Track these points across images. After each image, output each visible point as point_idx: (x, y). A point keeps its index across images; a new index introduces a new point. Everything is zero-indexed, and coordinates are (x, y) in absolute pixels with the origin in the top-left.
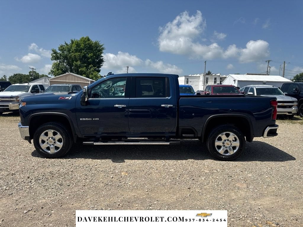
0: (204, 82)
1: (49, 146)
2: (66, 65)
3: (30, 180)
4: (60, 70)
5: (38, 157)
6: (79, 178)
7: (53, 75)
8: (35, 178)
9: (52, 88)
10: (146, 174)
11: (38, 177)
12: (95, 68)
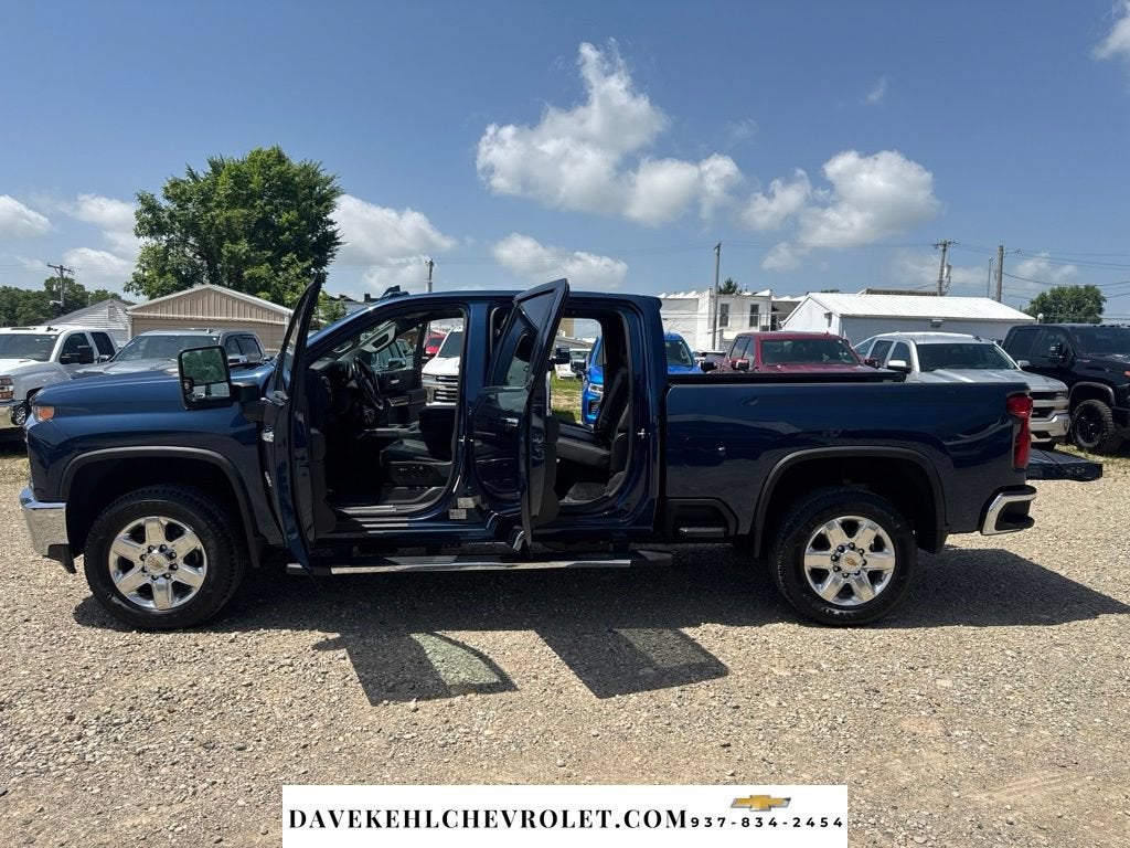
0: (715, 322)
1: (148, 580)
2: (194, 256)
3: (78, 729)
4: (169, 275)
5: (103, 625)
6: (279, 716)
7: (144, 293)
8: (98, 718)
9: (144, 342)
10: (549, 692)
11: (109, 713)
12: (306, 265)
